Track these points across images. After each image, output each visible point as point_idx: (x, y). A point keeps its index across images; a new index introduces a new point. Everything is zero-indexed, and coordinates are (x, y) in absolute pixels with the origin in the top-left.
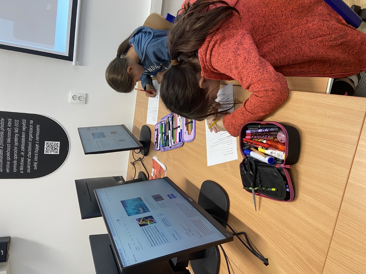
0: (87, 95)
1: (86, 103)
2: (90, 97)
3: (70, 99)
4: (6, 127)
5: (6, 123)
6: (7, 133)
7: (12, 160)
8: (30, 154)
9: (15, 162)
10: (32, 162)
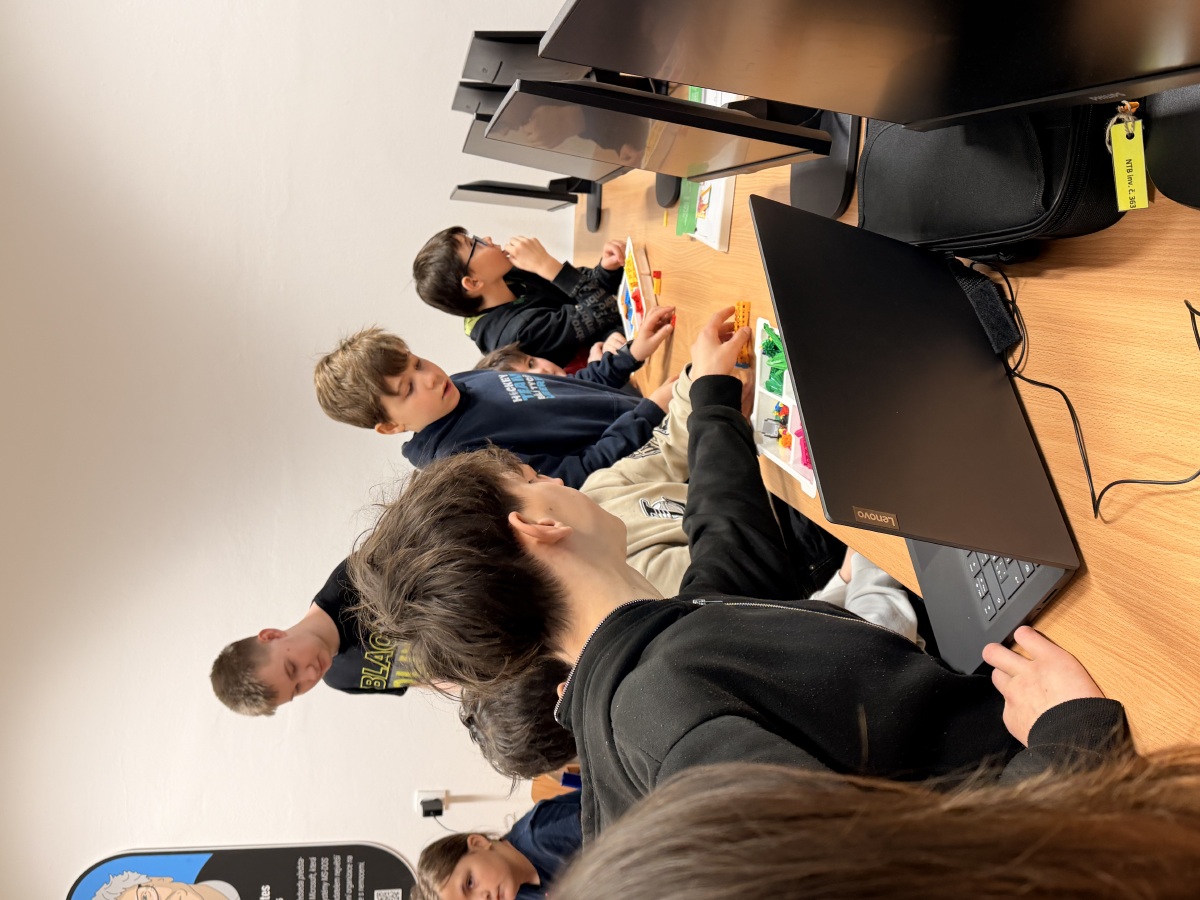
4: (307, 873)
5: (307, 864)
6: (307, 883)
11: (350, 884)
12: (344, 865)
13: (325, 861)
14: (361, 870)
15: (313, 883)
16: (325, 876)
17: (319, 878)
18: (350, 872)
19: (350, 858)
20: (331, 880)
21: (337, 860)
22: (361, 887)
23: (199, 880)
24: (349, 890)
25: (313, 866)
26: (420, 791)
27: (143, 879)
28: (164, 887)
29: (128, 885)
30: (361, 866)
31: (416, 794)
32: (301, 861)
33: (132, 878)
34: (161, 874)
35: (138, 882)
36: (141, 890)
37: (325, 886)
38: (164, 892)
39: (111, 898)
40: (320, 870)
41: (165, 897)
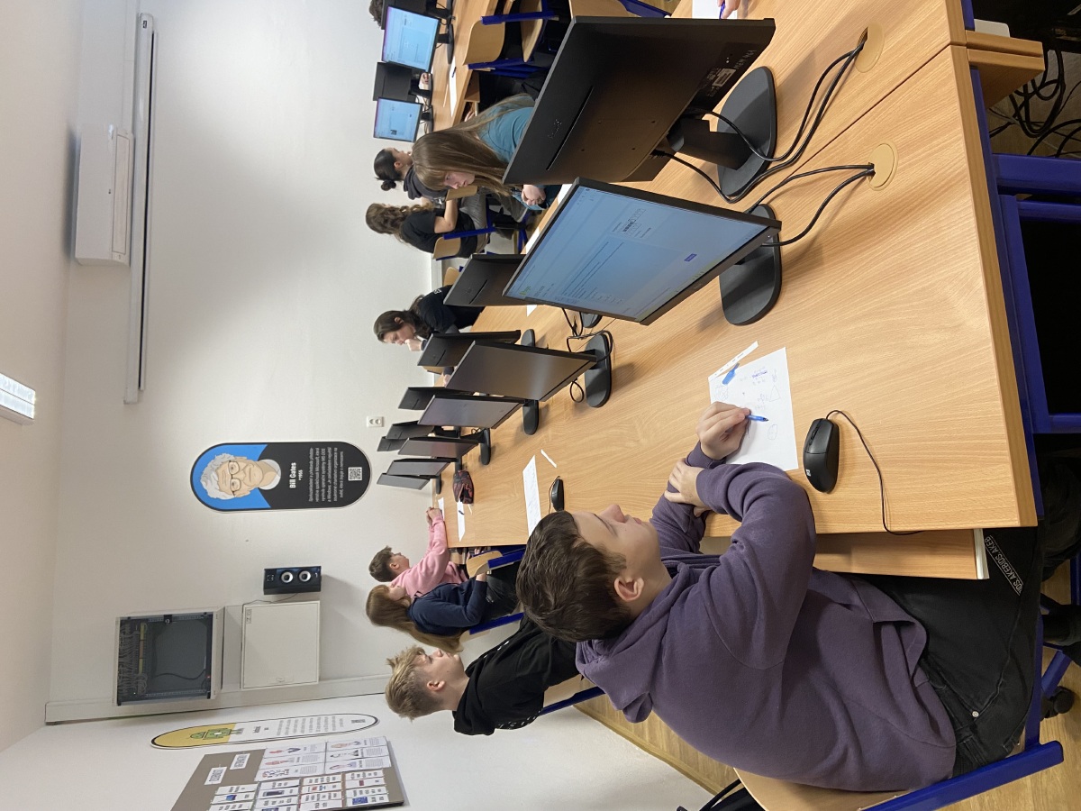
1: (383, 426)
2: (386, 420)
3: (368, 424)
4: (315, 456)
5: (315, 452)
6: (315, 461)
7: (321, 488)
8: (336, 480)
9: (323, 490)
10: (338, 489)
11: (336, 463)
12: (333, 452)
13: (323, 450)
14: (342, 456)
15: (318, 462)
16: (323, 459)
17: (320, 459)
18: (336, 456)
19: (336, 449)
20: (327, 461)
21: (330, 449)
22: (342, 465)
23: (259, 460)
24: (336, 467)
25: (318, 452)
27: (232, 458)
28: (243, 462)
29: (224, 460)
30: (342, 453)
31: (368, 417)
32: (312, 450)
33: (227, 456)
35: (230, 459)
36: (231, 463)
37: (324, 463)
38: (242, 465)
39: (215, 467)
40: (320, 455)
41: (242, 467)
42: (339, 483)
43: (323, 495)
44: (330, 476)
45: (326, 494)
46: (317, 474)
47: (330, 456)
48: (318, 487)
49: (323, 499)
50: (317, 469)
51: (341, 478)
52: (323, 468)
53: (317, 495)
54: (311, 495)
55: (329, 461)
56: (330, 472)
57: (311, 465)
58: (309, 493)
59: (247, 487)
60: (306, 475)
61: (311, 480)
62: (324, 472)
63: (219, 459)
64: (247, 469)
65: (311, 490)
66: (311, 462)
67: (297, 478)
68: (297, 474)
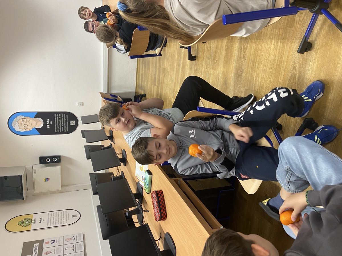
0: (83, 103)
1: (83, 106)
2: (84, 104)
3: (77, 105)
4: (56, 117)
5: (56, 115)
6: (57, 119)
7: (59, 128)
8: (65, 125)
9: (60, 129)
10: (66, 128)
11: (65, 119)
12: (64, 115)
13: (60, 114)
14: (67, 117)
15: (58, 119)
17: (59, 118)
18: (65, 117)
21: (62, 114)
22: (67, 120)
24: (65, 120)
26: (78, 102)
27: (23, 117)
30: (67, 116)
31: (77, 103)
32: (55, 114)
33: (21, 117)
34: (27, 116)
35: (23, 118)
36: (23, 119)
38: (28, 120)
39: (17, 121)
40: (59, 116)
41: (28, 121)
42: (66, 126)
43: (60, 130)
44: (63, 123)
45: (62, 130)
46: (58, 123)
47: (62, 117)
48: (58, 127)
49: (60, 131)
50: (58, 121)
51: (67, 124)
52: (60, 121)
53: (58, 130)
54: (56, 130)
55: (62, 118)
56: (63, 122)
57: (55, 120)
58: (55, 130)
59: (30, 127)
60: (53, 123)
61: (55, 125)
62: (60, 122)
63: (18, 117)
64: (30, 121)
65: (56, 128)
66: (55, 119)
67: (50, 124)
68: (50, 123)
